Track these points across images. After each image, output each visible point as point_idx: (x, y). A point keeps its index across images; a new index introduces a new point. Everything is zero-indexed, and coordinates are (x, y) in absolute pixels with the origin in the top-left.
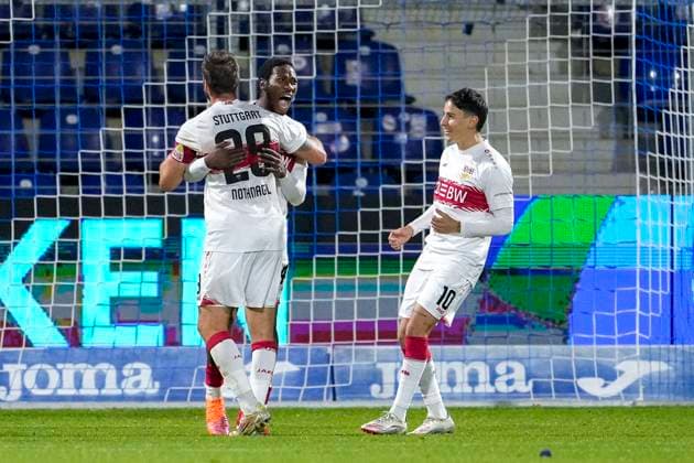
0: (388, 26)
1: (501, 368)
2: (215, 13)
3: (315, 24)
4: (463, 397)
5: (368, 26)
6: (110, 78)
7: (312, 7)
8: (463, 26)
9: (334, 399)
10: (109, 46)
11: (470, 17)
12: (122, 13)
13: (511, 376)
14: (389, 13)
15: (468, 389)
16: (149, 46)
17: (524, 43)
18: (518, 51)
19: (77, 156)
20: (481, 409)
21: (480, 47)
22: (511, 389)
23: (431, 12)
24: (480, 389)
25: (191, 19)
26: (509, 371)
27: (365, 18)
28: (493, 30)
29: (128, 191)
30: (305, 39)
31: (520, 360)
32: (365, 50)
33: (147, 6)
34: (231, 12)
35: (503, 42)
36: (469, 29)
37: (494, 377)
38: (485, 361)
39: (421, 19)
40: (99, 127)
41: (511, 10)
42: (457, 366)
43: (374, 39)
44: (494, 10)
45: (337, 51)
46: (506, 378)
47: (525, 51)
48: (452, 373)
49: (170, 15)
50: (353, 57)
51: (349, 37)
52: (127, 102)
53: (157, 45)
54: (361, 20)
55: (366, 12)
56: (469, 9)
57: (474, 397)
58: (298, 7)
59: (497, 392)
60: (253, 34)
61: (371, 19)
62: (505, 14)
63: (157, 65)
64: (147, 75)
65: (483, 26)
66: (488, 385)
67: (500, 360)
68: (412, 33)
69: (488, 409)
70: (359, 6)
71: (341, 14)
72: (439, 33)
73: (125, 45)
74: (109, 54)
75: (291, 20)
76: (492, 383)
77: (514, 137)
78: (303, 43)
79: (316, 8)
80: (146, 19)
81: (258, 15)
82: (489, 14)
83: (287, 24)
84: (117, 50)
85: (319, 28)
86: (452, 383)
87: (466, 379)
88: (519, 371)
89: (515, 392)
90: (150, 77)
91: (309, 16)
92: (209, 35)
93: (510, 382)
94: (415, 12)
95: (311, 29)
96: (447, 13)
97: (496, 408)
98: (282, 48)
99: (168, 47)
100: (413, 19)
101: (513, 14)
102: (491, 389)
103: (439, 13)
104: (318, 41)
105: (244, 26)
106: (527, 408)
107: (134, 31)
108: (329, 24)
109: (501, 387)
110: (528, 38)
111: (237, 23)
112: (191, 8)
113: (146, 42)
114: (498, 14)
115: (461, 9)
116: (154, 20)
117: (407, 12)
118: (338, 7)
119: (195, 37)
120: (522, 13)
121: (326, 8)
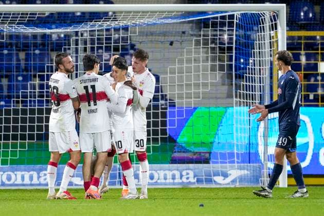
0: (141, 43)
1: (184, 173)
2: (74, 38)
3: (112, 42)
4: (170, 184)
5: (133, 43)
6: (34, 62)
7: (111, 35)
8: (169, 43)
9: (121, 185)
10: (34, 50)
11: (172, 39)
12: (39, 38)
13: (188, 176)
14: (141, 37)
15: (171, 181)
16: (49, 50)
17: (192, 49)
18: (189, 52)
19: (19, 92)
20: (177, 188)
21: (175, 51)
22: (188, 181)
23: (157, 37)
24: (176, 181)
25: (65, 40)
26: (188, 174)
27: (132, 39)
28: (181, 44)
29: (38, 106)
30: (109, 48)
31: (191, 170)
32: (132, 52)
33: (48, 35)
34: (80, 37)
35: (184, 48)
36: (171, 44)
37: (181, 176)
38: (178, 170)
39: (153, 40)
40: (28, 81)
41: (187, 36)
42: (167, 172)
43: (135, 47)
44: (181, 36)
45: (120, 52)
46: (186, 177)
47: (192, 52)
48: (165, 175)
49: (58, 38)
50: (127, 54)
51: (126, 47)
52: (39, 72)
53: (52, 50)
54: (130, 40)
55: (132, 37)
56: (172, 36)
57: (174, 184)
58: (106, 35)
59: (183, 182)
60: (89, 46)
61: (134, 40)
62: (186, 38)
63: (52, 58)
64: (48, 61)
65: (177, 42)
66: (179, 179)
67: (184, 170)
68: (149, 45)
69: (179, 189)
70: (129, 35)
71: (123, 38)
72: (160, 45)
73: (40, 50)
74: (34, 54)
75: (103, 40)
76: (181, 178)
77: (187, 85)
78: (108, 49)
79: (113, 36)
80: (48, 40)
81: (91, 39)
82: (179, 38)
83: (102, 42)
84: (37, 52)
85: (114, 43)
86: (165, 179)
87: (171, 177)
88: (191, 174)
89: (190, 182)
90: (50, 62)
91: (110, 39)
92: (72, 46)
93: (188, 178)
94: (151, 37)
95: (111, 43)
96: (163, 38)
97: (183, 188)
98: (100, 51)
99: (56, 51)
100: (150, 40)
101: (189, 38)
102: (181, 181)
103: (160, 37)
104: (113, 48)
105: (85, 43)
106: (194, 188)
107: (43, 45)
108: (118, 42)
109: (184, 180)
110: (193, 47)
111: (83, 42)
112: (65, 36)
113: (48, 49)
114: (183, 38)
115: (168, 36)
116: (51, 40)
117: (148, 37)
118: (121, 35)
119: (67, 47)
120: (192, 37)
121: (117, 36)
